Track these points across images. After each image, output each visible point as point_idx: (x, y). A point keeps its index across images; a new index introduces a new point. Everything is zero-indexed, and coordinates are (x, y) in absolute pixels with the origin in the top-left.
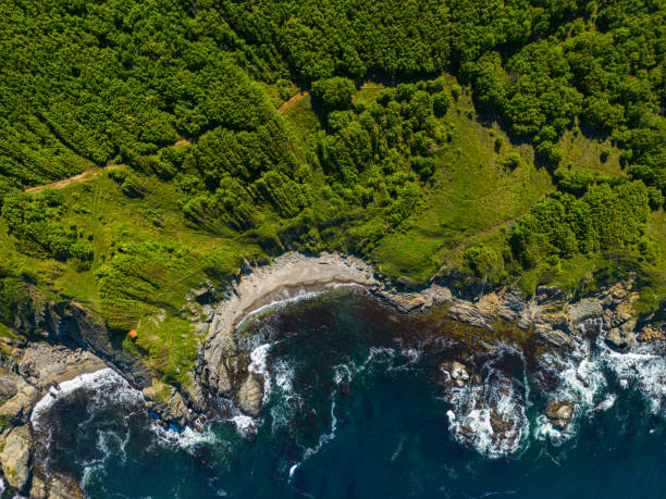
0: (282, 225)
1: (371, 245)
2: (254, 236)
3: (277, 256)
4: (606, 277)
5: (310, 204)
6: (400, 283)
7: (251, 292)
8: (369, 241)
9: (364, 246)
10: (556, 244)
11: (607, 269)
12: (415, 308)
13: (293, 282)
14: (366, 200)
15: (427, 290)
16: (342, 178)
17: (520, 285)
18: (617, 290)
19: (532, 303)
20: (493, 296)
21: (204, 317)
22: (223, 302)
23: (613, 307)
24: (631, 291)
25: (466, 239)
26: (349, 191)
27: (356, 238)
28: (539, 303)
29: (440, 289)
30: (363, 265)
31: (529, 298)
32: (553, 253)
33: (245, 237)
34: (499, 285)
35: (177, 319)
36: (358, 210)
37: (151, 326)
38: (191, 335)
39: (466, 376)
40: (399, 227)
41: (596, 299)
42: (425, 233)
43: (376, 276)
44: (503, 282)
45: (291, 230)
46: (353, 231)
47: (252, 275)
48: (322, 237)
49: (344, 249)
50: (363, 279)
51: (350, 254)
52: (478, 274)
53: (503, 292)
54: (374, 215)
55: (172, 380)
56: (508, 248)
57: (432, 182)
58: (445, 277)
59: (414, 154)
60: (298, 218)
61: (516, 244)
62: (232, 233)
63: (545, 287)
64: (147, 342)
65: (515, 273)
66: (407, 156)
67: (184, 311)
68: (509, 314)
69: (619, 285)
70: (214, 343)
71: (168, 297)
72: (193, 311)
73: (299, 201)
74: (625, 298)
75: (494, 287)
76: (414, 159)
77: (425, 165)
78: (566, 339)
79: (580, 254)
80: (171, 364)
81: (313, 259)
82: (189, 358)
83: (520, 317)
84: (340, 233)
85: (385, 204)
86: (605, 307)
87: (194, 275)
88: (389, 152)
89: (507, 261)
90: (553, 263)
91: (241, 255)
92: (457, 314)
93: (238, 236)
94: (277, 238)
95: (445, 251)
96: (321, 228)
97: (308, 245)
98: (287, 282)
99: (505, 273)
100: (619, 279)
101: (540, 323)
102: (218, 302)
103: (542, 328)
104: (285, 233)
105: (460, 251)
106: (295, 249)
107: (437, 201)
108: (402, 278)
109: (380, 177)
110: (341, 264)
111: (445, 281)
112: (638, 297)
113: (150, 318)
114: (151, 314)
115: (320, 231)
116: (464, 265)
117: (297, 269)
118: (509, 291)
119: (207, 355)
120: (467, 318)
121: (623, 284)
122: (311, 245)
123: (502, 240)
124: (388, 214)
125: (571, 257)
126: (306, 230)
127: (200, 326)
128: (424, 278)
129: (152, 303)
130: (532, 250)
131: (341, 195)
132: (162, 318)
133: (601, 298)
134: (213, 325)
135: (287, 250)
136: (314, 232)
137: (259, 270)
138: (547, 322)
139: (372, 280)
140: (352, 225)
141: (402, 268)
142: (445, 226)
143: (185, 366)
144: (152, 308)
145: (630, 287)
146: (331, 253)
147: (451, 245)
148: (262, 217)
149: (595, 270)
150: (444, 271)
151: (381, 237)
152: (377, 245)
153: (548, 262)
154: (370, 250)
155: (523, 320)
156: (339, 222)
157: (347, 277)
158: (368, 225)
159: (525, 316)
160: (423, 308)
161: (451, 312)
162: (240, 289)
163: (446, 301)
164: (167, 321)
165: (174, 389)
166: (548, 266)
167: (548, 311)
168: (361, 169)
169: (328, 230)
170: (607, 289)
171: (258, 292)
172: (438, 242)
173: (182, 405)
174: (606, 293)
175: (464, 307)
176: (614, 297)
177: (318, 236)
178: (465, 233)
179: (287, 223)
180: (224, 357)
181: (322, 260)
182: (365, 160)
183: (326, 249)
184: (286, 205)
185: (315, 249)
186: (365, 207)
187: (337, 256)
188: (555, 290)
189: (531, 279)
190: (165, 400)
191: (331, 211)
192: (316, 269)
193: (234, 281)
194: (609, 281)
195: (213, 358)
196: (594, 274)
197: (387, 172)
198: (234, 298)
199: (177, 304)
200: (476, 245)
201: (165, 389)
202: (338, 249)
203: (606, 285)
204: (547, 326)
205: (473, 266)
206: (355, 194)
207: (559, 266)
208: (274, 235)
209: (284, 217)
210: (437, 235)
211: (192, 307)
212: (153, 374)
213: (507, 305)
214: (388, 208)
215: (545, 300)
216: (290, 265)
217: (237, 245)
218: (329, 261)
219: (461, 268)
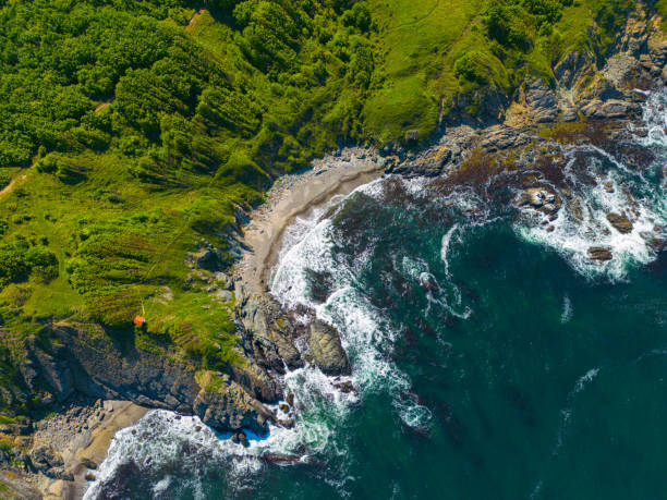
0: (250, 146)
1: (356, 122)
2: (229, 172)
3: (267, 190)
4: (611, 19)
5: (267, 110)
6: (411, 140)
7: (262, 240)
8: (351, 120)
9: (350, 128)
10: (536, 13)
11: (604, 7)
12: (445, 161)
13: (301, 207)
14: (321, 77)
15: (445, 137)
16: (283, 66)
17: (534, 72)
18: (634, 26)
19: (562, 91)
20: (516, 107)
21: (221, 285)
22: (236, 265)
23: (643, 48)
24: (648, 17)
25: (446, 60)
26: (298, 75)
27: (336, 123)
28: (568, 86)
29: (457, 130)
30: (362, 151)
31: (553, 86)
32: (540, 24)
33: (219, 179)
34: (513, 89)
35: (188, 294)
36: (318, 92)
37: (158, 307)
38: (215, 306)
39: (550, 196)
40: (371, 85)
41: (621, 54)
42: (401, 75)
43: (383, 153)
44: (515, 82)
45: (263, 147)
46: (328, 117)
47: (252, 222)
48: (300, 142)
49: (332, 144)
50: (371, 165)
51: (342, 148)
52: (482, 82)
53: (522, 95)
54: (339, 90)
55: (217, 363)
56: (493, 43)
57: (375, 28)
58: (453, 111)
59: (340, 13)
60: (263, 131)
61: (497, 31)
62: (203, 179)
63: (560, 63)
64: (162, 324)
65: (519, 63)
66: (335, 20)
67: (192, 280)
68: (547, 114)
69: (631, 20)
70: (249, 309)
71: (164, 268)
72: (204, 278)
73: (253, 111)
74: (648, 30)
75: (509, 96)
76: (343, 17)
77: (356, 15)
78: (625, 103)
79: (567, 8)
80: (203, 338)
81: (307, 175)
82: (225, 329)
83: (559, 111)
84: (317, 128)
85: (342, 72)
86: (636, 54)
87: (182, 234)
88: (315, 21)
89: (502, 57)
90: (548, 33)
91: (226, 200)
92: (494, 143)
93: (211, 180)
94: (253, 163)
95: (433, 83)
96: (293, 131)
97: (291, 158)
98: (294, 211)
99: (510, 71)
100: (626, 14)
101: (586, 104)
102: (230, 266)
103: (592, 106)
104: (258, 154)
105: (448, 74)
106: (282, 172)
107: (392, 41)
108: (409, 133)
109: (319, 49)
110: (340, 164)
111: (455, 117)
112: (660, 19)
113: (155, 300)
114: (152, 295)
115: (295, 135)
116: (462, 84)
117: (297, 192)
118: (527, 88)
119: (247, 323)
120: (506, 141)
121: (634, 17)
122: (297, 156)
123: (480, 38)
124: (351, 80)
125: (561, 16)
126: (279, 140)
127: (222, 294)
128: (432, 121)
129: (147, 282)
130: (516, 26)
131: (293, 84)
132: (169, 296)
133: (625, 49)
134: (237, 291)
135: (275, 178)
136: (288, 139)
137: (258, 213)
138: (590, 98)
139: (381, 160)
140: (324, 112)
141: (402, 121)
142: (415, 56)
143: (223, 339)
144: (150, 289)
145: (643, 14)
146: (321, 158)
147: (435, 73)
148: (226, 147)
149: (595, 15)
150: (448, 105)
151: (360, 108)
152: (362, 119)
153: (543, 35)
154: (359, 128)
155: (565, 113)
156: (308, 115)
157: (355, 173)
158: (340, 103)
159: (564, 107)
160: (453, 157)
161: (485, 146)
162: (247, 242)
163: (472, 139)
164: (176, 298)
165: (226, 377)
166: (545, 38)
167: (583, 86)
168: (296, 48)
169: (302, 130)
170: (623, 35)
171: (270, 236)
172: (421, 75)
173: (247, 397)
174: (625, 39)
175: (495, 133)
176: (636, 35)
177: (296, 143)
178: (440, 52)
179: (256, 142)
180: (269, 322)
181: (316, 169)
182: (295, 36)
183: (315, 156)
184: (242, 120)
185: (302, 159)
186: (325, 85)
187: (331, 158)
188: (570, 57)
189: (538, 58)
190: (220, 390)
191: (292, 106)
192: (317, 182)
193: (235, 233)
194: (617, 23)
195: (257, 326)
196: (596, 20)
197: (324, 40)
198: (247, 255)
199: (180, 274)
200: (459, 57)
201: (214, 377)
202: (327, 149)
203: (618, 29)
204: (594, 101)
205: (471, 77)
206: (306, 74)
207: (556, 31)
208: (249, 162)
209: (248, 138)
210: (414, 69)
211: (200, 273)
212: (191, 367)
213: (537, 106)
214: (349, 74)
215: (571, 77)
216: (287, 193)
217: (215, 190)
218: (325, 167)
219: (461, 89)
